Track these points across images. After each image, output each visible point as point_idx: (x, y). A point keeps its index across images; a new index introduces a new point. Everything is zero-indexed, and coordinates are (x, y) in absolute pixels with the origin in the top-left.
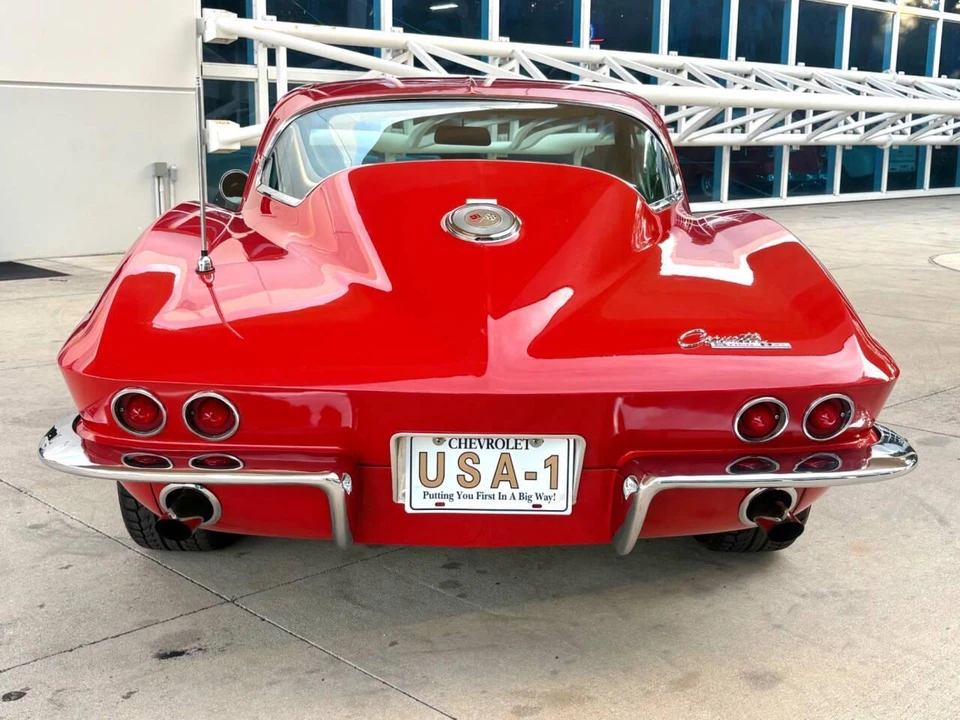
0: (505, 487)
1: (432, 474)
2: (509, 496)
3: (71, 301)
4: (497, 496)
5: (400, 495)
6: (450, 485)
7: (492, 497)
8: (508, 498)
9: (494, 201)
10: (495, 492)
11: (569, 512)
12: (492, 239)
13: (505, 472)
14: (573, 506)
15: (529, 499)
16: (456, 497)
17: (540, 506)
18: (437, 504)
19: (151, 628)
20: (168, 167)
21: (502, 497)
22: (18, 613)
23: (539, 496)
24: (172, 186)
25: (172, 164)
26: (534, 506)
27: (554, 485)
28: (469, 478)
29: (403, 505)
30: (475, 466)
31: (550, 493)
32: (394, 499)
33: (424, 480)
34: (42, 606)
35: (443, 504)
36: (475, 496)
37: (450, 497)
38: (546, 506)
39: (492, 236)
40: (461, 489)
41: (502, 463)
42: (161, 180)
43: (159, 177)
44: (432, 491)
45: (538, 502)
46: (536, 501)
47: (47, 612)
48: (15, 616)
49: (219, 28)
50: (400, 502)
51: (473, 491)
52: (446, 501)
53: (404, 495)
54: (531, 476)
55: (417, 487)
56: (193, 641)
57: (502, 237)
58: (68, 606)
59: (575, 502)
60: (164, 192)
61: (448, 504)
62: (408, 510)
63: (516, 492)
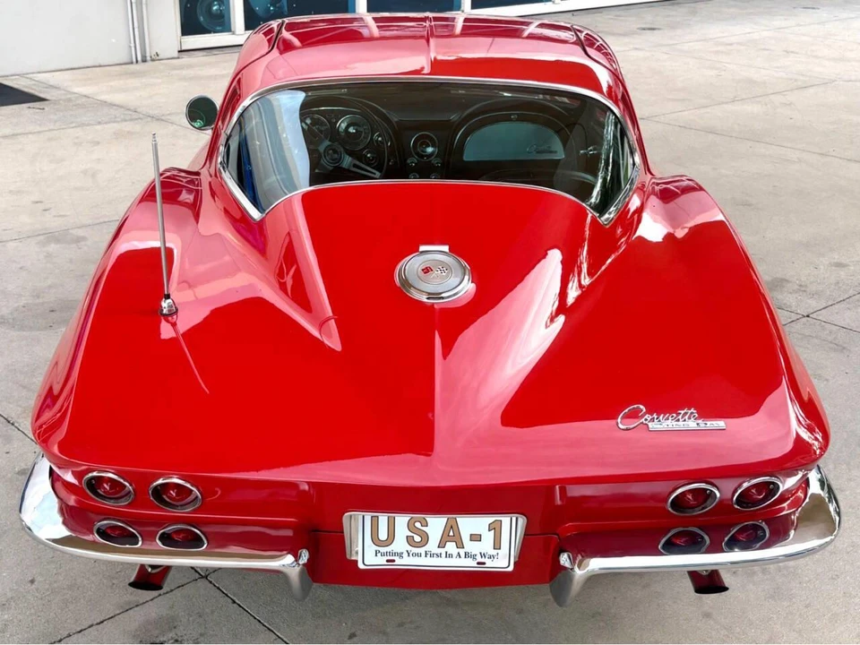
0: (451, 547)
1: (383, 535)
2: (455, 554)
3: (50, 139)
4: (444, 555)
5: (353, 553)
6: (400, 544)
7: (439, 556)
8: (454, 556)
9: (446, 248)
10: (442, 551)
11: (511, 568)
12: (443, 298)
13: (451, 534)
14: (515, 563)
15: (474, 557)
16: (405, 555)
17: (484, 563)
18: (388, 561)
19: (131, 612)
21: (448, 555)
22: (11, 590)
23: (483, 555)
26: (478, 563)
27: (497, 546)
28: (417, 539)
29: (356, 561)
30: (424, 528)
31: (494, 552)
32: (348, 557)
33: (376, 541)
34: (32, 582)
35: (394, 561)
36: (423, 554)
37: (400, 555)
38: (489, 563)
39: (443, 295)
40: (410, 548)
41: (449, 526)
44: (383, 550)
45: (483, 560)
46: (479, 559)
47: (37, 589)
48: (9, 595)
50: (353, 558)
51: (422, 550)
52: (396, 558)
53: (357, 553)
54: (476, 538)
55: (369, 547)
56: (170, 630)
57: (455, 295)
58: (55, 582)
59: (517, 559)
61: (398, 561)
62: (361, 566)
63: (462, 552)
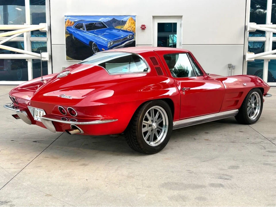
18: (37, 119)
20: (232, 65)
24: (233, 70)
25: (233, 64)
42: (230, 68)
43: (229, 68)
49: (250, 28)
55: (35, 116)
60: (231, 72)
62: (34, 119)
